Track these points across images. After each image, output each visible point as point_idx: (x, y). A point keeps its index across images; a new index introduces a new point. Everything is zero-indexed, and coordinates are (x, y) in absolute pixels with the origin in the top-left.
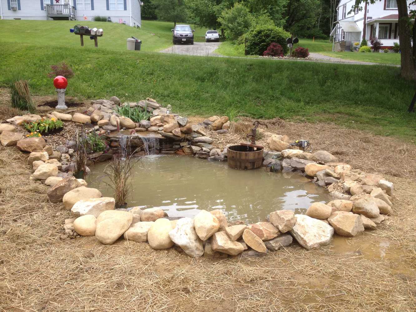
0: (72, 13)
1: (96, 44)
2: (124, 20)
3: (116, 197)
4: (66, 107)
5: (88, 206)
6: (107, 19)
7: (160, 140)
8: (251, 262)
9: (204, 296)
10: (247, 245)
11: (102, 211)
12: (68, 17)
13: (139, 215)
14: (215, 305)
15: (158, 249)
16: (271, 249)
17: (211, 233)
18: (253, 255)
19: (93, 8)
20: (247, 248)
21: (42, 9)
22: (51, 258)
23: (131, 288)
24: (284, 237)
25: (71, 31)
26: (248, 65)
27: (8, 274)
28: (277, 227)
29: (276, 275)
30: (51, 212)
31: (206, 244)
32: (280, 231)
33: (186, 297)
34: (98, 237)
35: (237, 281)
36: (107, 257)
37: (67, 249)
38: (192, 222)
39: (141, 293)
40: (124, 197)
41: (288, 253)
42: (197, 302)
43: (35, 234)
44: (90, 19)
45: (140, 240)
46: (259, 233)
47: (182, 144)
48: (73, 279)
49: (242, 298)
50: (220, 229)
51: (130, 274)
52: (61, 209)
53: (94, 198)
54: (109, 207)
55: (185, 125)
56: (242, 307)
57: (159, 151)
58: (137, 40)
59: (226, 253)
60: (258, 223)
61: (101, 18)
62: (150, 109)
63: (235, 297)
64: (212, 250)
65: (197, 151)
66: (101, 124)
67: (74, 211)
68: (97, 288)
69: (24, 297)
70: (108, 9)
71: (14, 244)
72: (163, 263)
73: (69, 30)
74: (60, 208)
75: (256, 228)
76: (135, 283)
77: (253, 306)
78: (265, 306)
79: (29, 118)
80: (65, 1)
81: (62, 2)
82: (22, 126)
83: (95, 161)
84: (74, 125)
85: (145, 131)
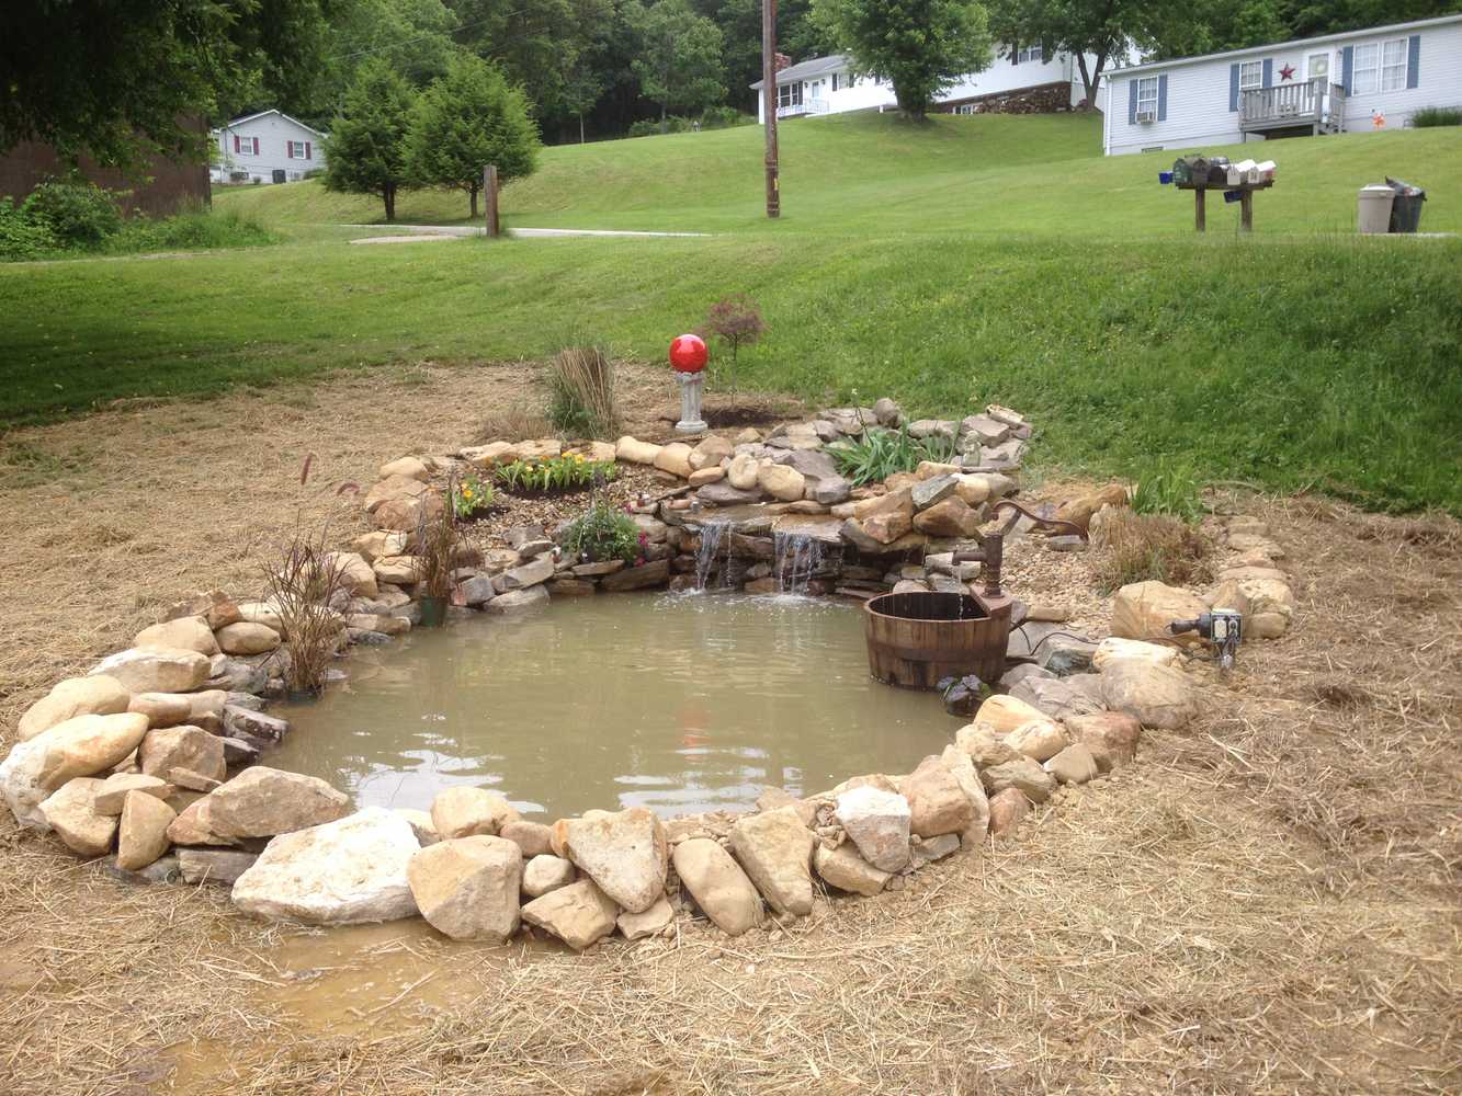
0: (1331, 105)
1: (1247, 218)
4: (700, 425)
12: (1311, 127)
19: (1413, 82)
21: (1233, 108)
25: (1165, 179)
44: (1398, 123)
54: (171, 677)
57: (827, 587)
58: (1403, 191)
73: (1158, 178)
79: (528, 449)
80: (1313, 68)
81: (1303, 75)
82: (489, 467)
83: (600, 586)
84: (650, 476)
85: (819, 513)
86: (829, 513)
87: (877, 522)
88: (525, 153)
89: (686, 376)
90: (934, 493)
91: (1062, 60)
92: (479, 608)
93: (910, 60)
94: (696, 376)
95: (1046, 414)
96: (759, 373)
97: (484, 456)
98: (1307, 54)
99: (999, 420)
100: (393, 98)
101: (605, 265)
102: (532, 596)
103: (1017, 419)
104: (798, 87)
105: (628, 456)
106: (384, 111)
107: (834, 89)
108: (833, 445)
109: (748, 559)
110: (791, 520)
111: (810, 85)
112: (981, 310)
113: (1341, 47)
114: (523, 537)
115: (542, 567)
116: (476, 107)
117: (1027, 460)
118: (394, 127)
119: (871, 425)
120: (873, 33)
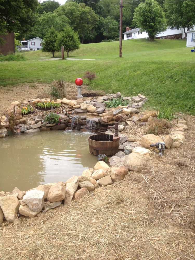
25: (192, 51)
66: (74, 108)
79: (44, 100)
82: (35, 103)
83: (51, 129)
84: (67, 106)
85: (97, 115)
86: (99, 115)
87: (105, 118)
88: (77, 45)
89: (78, 86)
90: (117, 112)
91: (181, 29)
92: (23, 133)
93: (151, 29)
94: (80, 86)
95: (150, 96)
96: (99, 86)
97: (34, 101)
99: (140, 97)
100: (55, 35)
101: (79, 65)
102: (35, 130)
103: (144, 97)
104: (132, 34)
105: (64, 102)
106: (53, 37)
107: (138, 34)
108: (106, 101)
109: (81, 124)
110: (91, 117)
111: (134, 33)
112: (144, 75)
114: (37, 118)
115: (38, 125)
116: (69, 36)
117: (143, 106)
118: (54, 40)
119: (115, 97)
120: (145, 23)
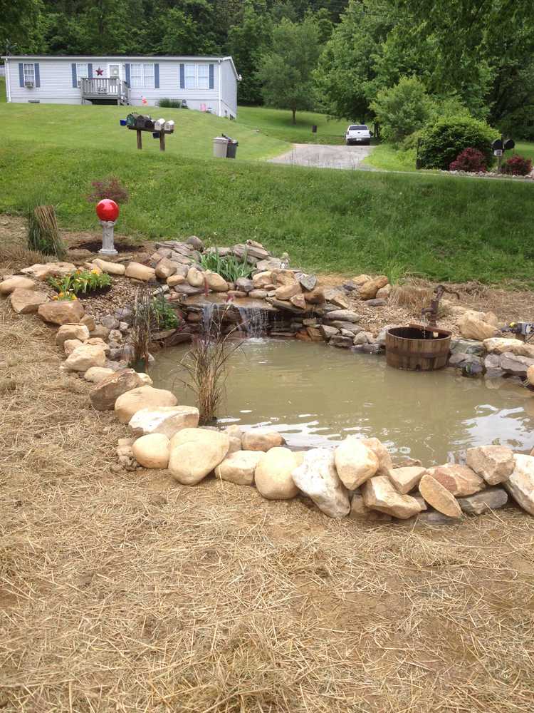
0: (123, 92)
1: (163, 147)
2: (209, 104)
3: (199, 405)
4: (115, 252)
5: (157, 419)
6: (181, 105)
7: (270, 313)
8: (434, 533)
9: (353, 584)
10: (426, 502)
11: (179, 428)
12: (116, 100)
13: (238, 439)
14: (372, 602)
15: (272, 499)
16: (468, 513)
17: (363, 478)
18: (437, 521)
19: (157, 86)
20: (425, 508)
21: (75, 86)
22: (98, 501)
23: (231, 561)
24: (492, 493)
25: (123, 123)
26: (424, 186)
27: (29, 524)
28: (480, 475)
29: (479, 557)
30: (95, 425)
31: (355, 495)
32: (485, 482)
33: (323, 583)
34: (173, 471)
35: (409, 563)
36: (189, 506)
37: (122, 489)
38: (332, 456)
39: (246, 571)
40: (212, 408)
41: (499, 520)
42: (341, 594)
43: (70, 460)
44: (152, 103)
45: (240, 482)
46: (449, 483)
47: (306, 322)
48: (134, 538)
49: (419, 594)
50: (379, 473)
51: (227, 538)
52: (112, 422)
53: (165, 405)
54: (190, 423)
55: (313, 289)
56: (421, 610)
57: (268, 333)
58: (230, 141)
59: (390, 513)
60: (446, 466)
61: (171, 101)
62: (253, 260)
63: (407, 590)
64: (366, 507)
65: (332, 334)
66: (171, 283)
67: (134, 427)
68: (175, 557)
69: (56, 564)
70: (182, 86)
71: (38, 476)
72: (281, 524)
73: (119, 122)
74: (110, 419)
75: (443, 475)
76: (235, 552)
77: (439, 609)
78: (460, 610)
80: (112, 71)
81: (108, 74)
82: (46, 280)
83: (162, 345)
84: (128, 282)
97: (39, 273)
98: (109, 64)
103: (261, 246)
113: (124, 63)
